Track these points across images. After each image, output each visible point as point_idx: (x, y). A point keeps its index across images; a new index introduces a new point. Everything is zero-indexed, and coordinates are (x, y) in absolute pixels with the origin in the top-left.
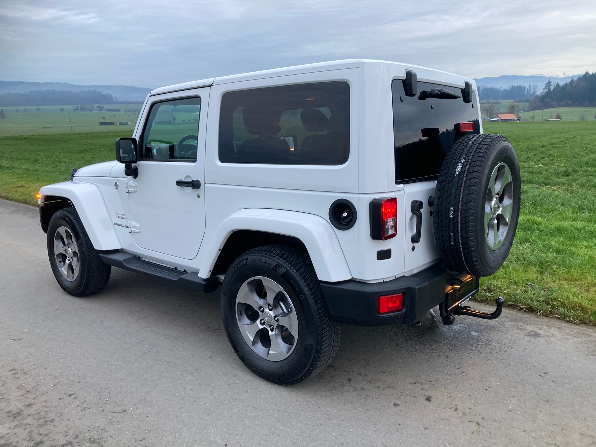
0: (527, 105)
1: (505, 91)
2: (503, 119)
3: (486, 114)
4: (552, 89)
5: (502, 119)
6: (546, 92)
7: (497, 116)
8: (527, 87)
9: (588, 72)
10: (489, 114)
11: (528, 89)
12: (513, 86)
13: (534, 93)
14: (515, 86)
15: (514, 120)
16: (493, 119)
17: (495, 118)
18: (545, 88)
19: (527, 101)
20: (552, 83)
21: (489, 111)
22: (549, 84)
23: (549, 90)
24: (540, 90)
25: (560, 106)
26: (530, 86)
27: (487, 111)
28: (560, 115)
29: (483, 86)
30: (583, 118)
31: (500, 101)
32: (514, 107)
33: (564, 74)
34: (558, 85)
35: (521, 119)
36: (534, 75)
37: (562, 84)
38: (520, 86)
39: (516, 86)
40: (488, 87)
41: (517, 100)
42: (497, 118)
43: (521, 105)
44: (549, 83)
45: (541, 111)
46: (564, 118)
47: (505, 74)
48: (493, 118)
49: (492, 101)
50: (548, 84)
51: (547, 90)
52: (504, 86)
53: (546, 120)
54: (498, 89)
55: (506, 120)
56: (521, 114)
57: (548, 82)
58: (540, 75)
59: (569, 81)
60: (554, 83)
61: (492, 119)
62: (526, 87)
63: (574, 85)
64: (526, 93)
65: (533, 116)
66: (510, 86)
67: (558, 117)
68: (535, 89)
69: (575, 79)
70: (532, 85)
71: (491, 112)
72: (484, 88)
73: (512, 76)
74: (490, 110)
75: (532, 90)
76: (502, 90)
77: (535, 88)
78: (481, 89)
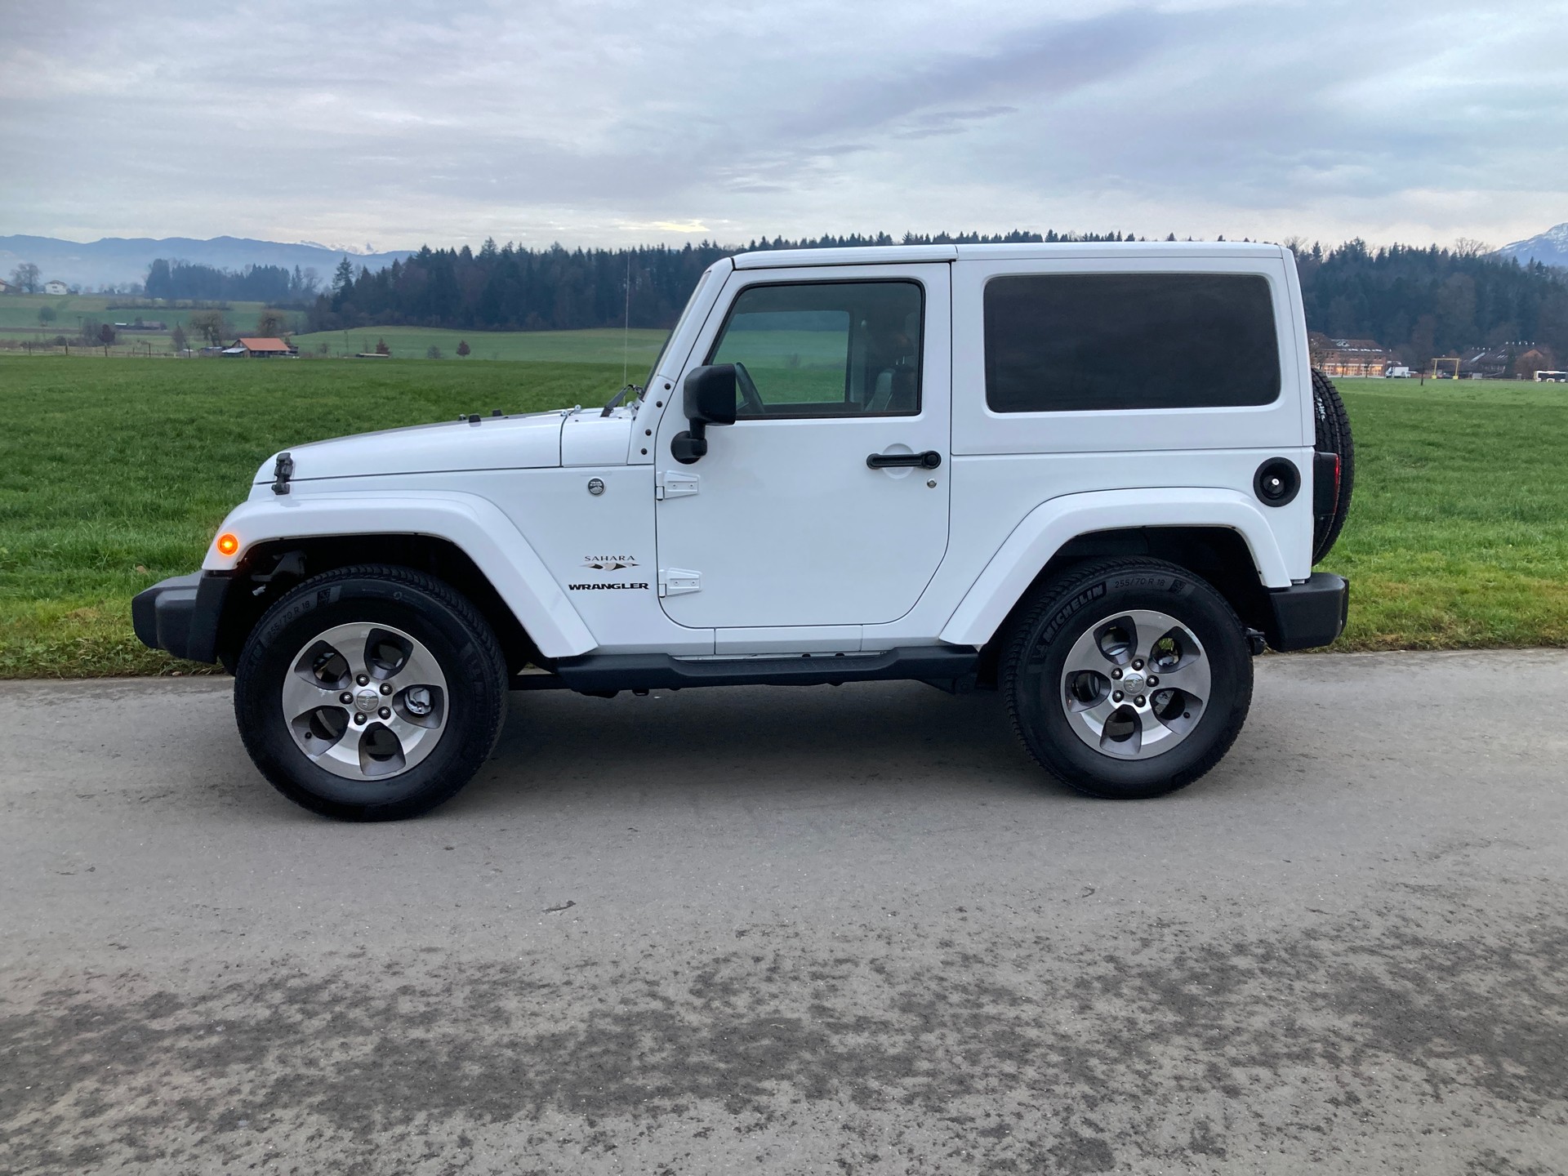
0: (301, 316)
1: (238, 278)
2: (255, 352)
3: (203, 337)
4: (353, 280)
5: (251, 352)
6: (343, 288)
7: (239, 341)
8: (292, 272)
9: (428, 246)
10: (209, 337)
11: (293, 279)
12: (254, 266)
13: (309, 289)
14: (260, 267)
15: (283, 353)
16: (229, 351)
17: (233, 347)
18: (339, 277)
19: (299, 306)
20: (353, 268)
21: (210, 328)
22: (346, 269)
23: (348, 281)
24: (326, 281)
25: (378, 323)
26: (297, 270)
27: (205, 328)
28: (387, 344)
29: (175, 261)
30: (434, 353)
31: (229, 303)
32: (274, 320)
33: (369, 248)
34: (365, 271)
35: (299, 350)
36: (299, 243)
37: (374, 269)
38: (274, 269)
39: (263, 267)
40: (192, 265)
41: (273, 303)
42: (239, 347)
43: (289, 315)
44: (345, 267)
45: (341, 333)
46: (397, 352)
47: (228, 235)
48: (230, 348)
49: (209, 302)
50: (342, 267)
51: (342, 283)
52: (236, 265)
53: (358, 356)
54: (219, 271)
55: (263, 352)
56: (296, 340)
57: (343, 264)
58: (314, 243)
59: (389, 265)
60: (358, 267)
61: (224, 348)
62: (287, 272)
63: (400, 275)
64: (290, 285)
65: (324, 345)
66: (247, 267)
67: (382, 349)
68: (312, 279)
69: (402, 261)
70: (302, 268)
71: (215, 331)
72: (179, 266)
73: (245, 239)
74: (212, 325)
75: (305, 281)
76: (229, 276)
77: (311, 274)
78: (171, 270)
